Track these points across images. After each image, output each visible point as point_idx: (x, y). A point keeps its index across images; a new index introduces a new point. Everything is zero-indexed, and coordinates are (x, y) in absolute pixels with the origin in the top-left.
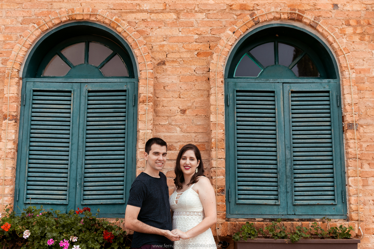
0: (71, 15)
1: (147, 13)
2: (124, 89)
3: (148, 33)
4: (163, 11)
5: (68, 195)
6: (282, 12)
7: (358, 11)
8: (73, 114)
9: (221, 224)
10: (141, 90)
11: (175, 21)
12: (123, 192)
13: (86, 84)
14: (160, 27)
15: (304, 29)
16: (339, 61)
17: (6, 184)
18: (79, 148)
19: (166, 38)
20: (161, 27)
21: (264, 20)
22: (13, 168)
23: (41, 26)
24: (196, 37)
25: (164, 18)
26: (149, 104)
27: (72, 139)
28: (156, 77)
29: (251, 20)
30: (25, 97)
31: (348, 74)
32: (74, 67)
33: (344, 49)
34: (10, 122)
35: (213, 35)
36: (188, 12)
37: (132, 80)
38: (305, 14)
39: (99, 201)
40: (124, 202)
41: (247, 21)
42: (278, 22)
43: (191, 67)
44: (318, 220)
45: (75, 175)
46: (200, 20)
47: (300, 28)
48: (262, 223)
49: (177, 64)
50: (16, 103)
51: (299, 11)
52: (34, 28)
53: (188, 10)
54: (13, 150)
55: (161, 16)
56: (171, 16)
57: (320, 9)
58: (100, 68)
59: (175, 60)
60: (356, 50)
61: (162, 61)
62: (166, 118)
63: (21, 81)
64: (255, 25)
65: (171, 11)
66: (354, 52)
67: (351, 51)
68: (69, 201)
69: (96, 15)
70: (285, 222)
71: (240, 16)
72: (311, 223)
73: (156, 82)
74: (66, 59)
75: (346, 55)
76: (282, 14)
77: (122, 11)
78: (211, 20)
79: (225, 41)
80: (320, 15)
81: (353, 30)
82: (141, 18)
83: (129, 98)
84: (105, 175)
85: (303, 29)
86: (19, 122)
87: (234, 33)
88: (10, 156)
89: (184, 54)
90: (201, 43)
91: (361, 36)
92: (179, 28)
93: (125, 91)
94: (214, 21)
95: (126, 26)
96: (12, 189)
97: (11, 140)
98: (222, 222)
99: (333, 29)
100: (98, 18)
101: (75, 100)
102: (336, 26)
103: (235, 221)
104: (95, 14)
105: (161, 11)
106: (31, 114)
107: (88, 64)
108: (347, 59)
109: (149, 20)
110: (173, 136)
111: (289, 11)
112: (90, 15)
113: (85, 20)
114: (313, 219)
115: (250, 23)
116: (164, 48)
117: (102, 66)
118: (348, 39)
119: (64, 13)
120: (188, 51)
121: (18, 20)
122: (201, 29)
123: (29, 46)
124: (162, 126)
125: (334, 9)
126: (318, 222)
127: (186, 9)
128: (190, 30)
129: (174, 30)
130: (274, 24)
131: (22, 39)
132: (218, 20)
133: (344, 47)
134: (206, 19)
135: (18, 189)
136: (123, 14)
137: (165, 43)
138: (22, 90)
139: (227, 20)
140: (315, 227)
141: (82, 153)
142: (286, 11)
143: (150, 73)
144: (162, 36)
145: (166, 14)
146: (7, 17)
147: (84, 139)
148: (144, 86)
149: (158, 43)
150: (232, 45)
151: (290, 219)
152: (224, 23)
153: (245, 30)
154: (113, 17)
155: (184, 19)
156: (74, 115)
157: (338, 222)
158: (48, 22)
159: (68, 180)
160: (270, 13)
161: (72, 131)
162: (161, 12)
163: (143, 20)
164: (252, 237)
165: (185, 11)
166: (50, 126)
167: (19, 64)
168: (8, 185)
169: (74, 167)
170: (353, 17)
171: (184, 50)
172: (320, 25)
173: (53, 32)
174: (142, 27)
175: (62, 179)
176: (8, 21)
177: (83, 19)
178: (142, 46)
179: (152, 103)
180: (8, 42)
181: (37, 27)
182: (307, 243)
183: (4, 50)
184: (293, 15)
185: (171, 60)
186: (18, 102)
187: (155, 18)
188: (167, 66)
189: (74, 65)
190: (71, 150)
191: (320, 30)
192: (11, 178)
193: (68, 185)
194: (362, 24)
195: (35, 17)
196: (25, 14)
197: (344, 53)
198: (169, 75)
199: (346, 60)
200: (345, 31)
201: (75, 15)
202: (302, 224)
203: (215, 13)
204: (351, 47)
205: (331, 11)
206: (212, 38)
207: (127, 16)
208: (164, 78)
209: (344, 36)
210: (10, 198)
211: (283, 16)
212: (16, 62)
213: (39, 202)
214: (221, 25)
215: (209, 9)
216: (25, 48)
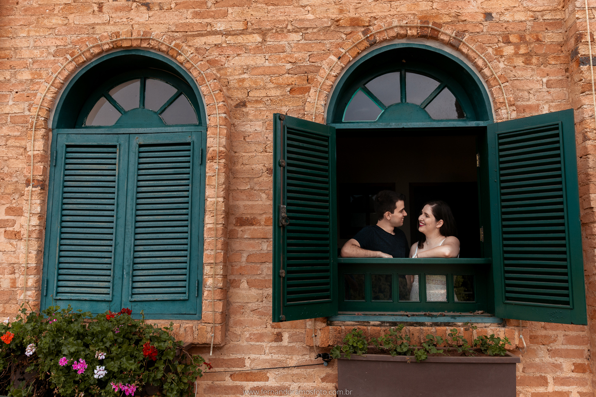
0: (115, 41)
1: (221, 36)
2: (188, 141)
3: (223, 64)
4: (243, 32)
5: (111, 288)
6: (409, 27)
7: (521, 22)
8: (118, 177)
9: (320, 329)
10: (210, 141)
11: (260, 45)
12: (186, 284)
13: (137, 136)
14: (239, 55)
15: (441, 50)
16: (492, 94)
17: (29, 274)
18: (127, 224)
19: (247, 69)
20: (241, 54)
21: (383, 39)
22: (40, 252)
23: (75, 58)
24: (289, 66)
25: (245, 41)
26: (221, 161)
27: (117, 212)
28: (233, 124)
29: (364, 40)
30: (55, 155)
31: (506, 113)
32: (125, 112)
33: (500, 77)
34: (34, 189)
35: (313, 62)
36: (277, 32)
37: (199, 129)
38: (443, 28)
39: (153, 295)
40: (187, 298)
41: (358, 40)
42: (404, 41)
43: (282, 108)
44: (460, 324)
45: (121, 261)
46: (295, 42)
47: (436, 49)
48: (378, 328)
49: (262, 106)
50: (43, 163)
51: (434, 24)
52: (66, 61)
53: (278, 30)
54: (37, 228)
55: (240, 39)
56: (254, 39)
57: (465, 20)
58: (161, 113)
59: (259, 99)
60: (519, 78)
61: (241, 102)
62: (247, 180)
63: (50, 134)
64: (371, 46)
65: (255, 32)
66: (515, 81)
67: (511, 80)
68: (113, 296)
69: (150, 39)
70: (411, 328)
71: (350, 35)
72: (448, 329)
73: (234, 131)
74: (115, 102)
75: (502, 85)
76: (408, 29)
77: (187, 34)
78: (310, 42)
79: (327, 70)
80: (465, 30)
81: (515, 49)
82: (213, 42)
83: (195, 153)
84: (162, 260)
85: (439, 50)
86: (48, 189)
87: (339, 58)
88: (34, 235)
89: (272, 91)
90: (296, 74)
91: (526, 58)
92: (265, 54)
93: (189, 144)
94: (314, 43)
95: (190, 53)
96: (37, 280)
97: (36, 214)
98: (321, 327)
99: (483, 49)
100: (152, 44)
101: (121, 158)
102: (489, 45)
103: (340, 324)
104: (147, 39)
105: (240, 32)
106: (63, 178)
107: (144, 108)
108: (504, 91)
109: (224, 45)
110: (256, 205)
111: (419, 25)
112: (141, 40)
113: (135, 47)
114: (452, 323)
115: (363, 44)
116: (245, 83)
117: (163, 110)
118: (506, 63)
119: (106, 38)
120: (277, 87)
121: (50, 51)
122: (296, 55)
123: (59, 85)
124: (242, 191)
125: (486, 21)
126: (460, 328)
127: (275, 28)
128: (280, 57)
129: (258, 58)
130: (398, 44)
131: (50, 76)
132: (319, 41)
133: (499, 74)
134: (303, 41)
135: (46, 280)
136: (189, 38)
137: (246, 76)
138: (51, 146)
139: (332, 41)
140: (454, 336)
141: (130, 230)
142: (415, 25)
143: (222, 118)
144: (242, 66)
145: (248, 36)
146: (35, 47)
147: (134, 212)
148: (213, 136)
149: (237, 77)
150: (336, 76)
151: (420, 323)
152: (328, 46)
153: (356, 53)
154: (172, 41)
155: (272, 42)
156: (121, 178)
157: (490, 327)
158: (85, 52)
159: (112, 267)
160: (392, 28)
161: (117, 201)
162: (241, 34)
163: (215, 45)
164: (360, 352)
165: (274, 31)
166: (89, 194)
167: (47, 110)
168: (31, 275)
169: (120, 250)
170: (514, 31)
171: (272, 86)
172: (464, 43)
173: (92, 66)
174: (214, 55)
175: (105, 266)
176: (37, 52)
177: (131, 46)
178: (211, 81)
179: (223, 161)
180: (37, 80)
181: (70, 59)
182: (439, 362)
183: (32, 92)
184: (425, 31)
185: (254, 99)
186: (47, 162)
187: (232, 42)
188: (249, 109)
189: (126, 110)
190: (116, 226)
191: (465, 50)
192: (35, 265)
193: (112, 275)
194: (528, 40)
195: (71, 46)
196: (58, 43)
197: (500, 82)
198: (251, 121)
199: (503, 93)
200: (502, 51)
201: (121, 40)
202: (436, 331)
203: (315, 33)
204: (512, 74)
205: (481, 23)
206: (311, 68)
207: (195, 41)
208: (244, 125)
209: (500, 59)
210: (34, 292)
211: (411, 31)
212: (42, 107)
213: (73, 298)
214: (324, 48)
215: (306, 26)
216: (54, 88)
